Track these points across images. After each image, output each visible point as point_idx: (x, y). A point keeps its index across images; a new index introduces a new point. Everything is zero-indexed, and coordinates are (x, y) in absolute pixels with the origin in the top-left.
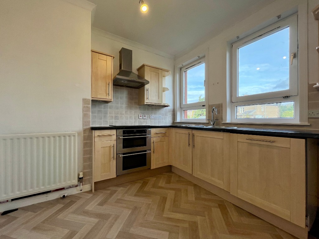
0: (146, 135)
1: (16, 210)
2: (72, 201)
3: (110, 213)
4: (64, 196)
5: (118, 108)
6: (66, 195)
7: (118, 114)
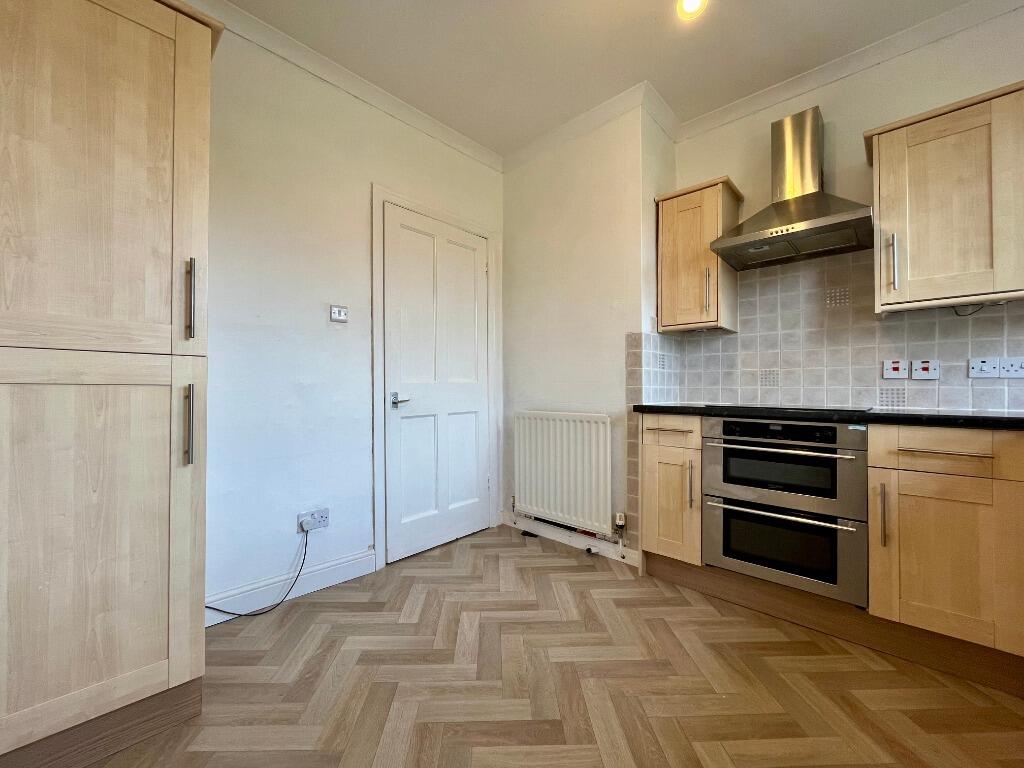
0: (834, 451)
1: (536, 536)
2: (593, 566)
3: (608, 627)
4: (589, 550)
5: (774, 345)
6: (594, 550)
7: (775, 363)
